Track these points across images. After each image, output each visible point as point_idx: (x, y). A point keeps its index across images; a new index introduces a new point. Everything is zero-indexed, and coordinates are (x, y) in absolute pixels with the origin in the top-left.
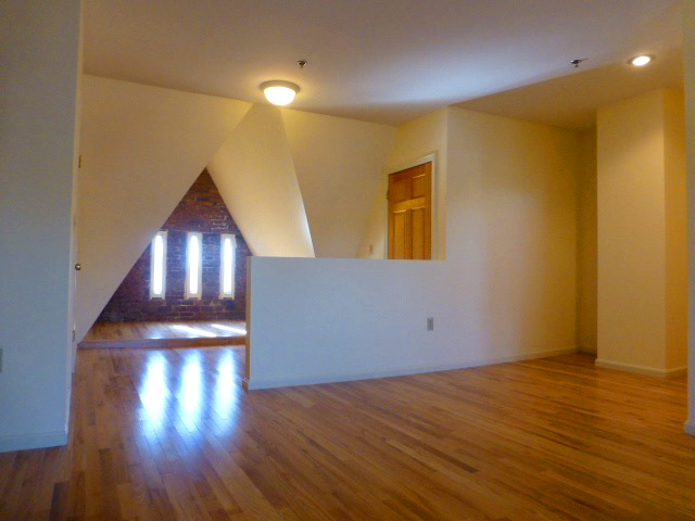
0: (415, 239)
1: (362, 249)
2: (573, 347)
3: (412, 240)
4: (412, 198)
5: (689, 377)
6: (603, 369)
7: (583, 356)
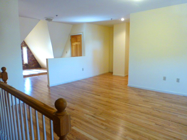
0: (78, 52)
1: (64, 52)
2: (108, 71)
3: (77, 53)
4: (77, 42)
5: (129, 77)
6: (114, 76)
7: (111, 73)
